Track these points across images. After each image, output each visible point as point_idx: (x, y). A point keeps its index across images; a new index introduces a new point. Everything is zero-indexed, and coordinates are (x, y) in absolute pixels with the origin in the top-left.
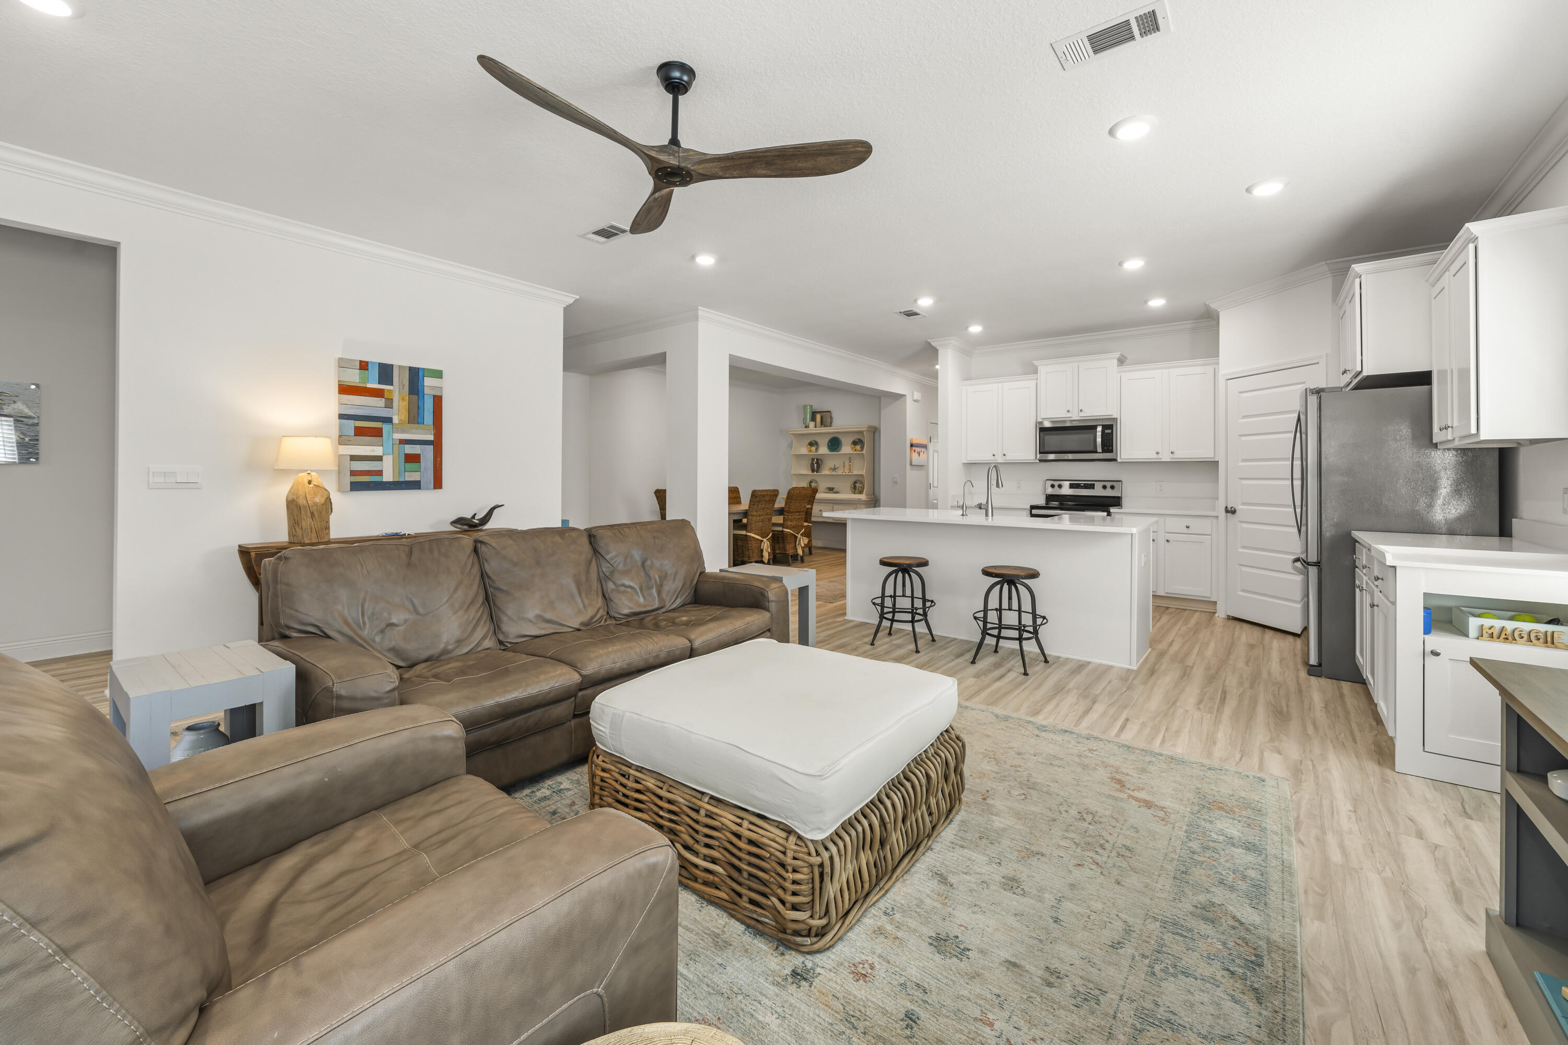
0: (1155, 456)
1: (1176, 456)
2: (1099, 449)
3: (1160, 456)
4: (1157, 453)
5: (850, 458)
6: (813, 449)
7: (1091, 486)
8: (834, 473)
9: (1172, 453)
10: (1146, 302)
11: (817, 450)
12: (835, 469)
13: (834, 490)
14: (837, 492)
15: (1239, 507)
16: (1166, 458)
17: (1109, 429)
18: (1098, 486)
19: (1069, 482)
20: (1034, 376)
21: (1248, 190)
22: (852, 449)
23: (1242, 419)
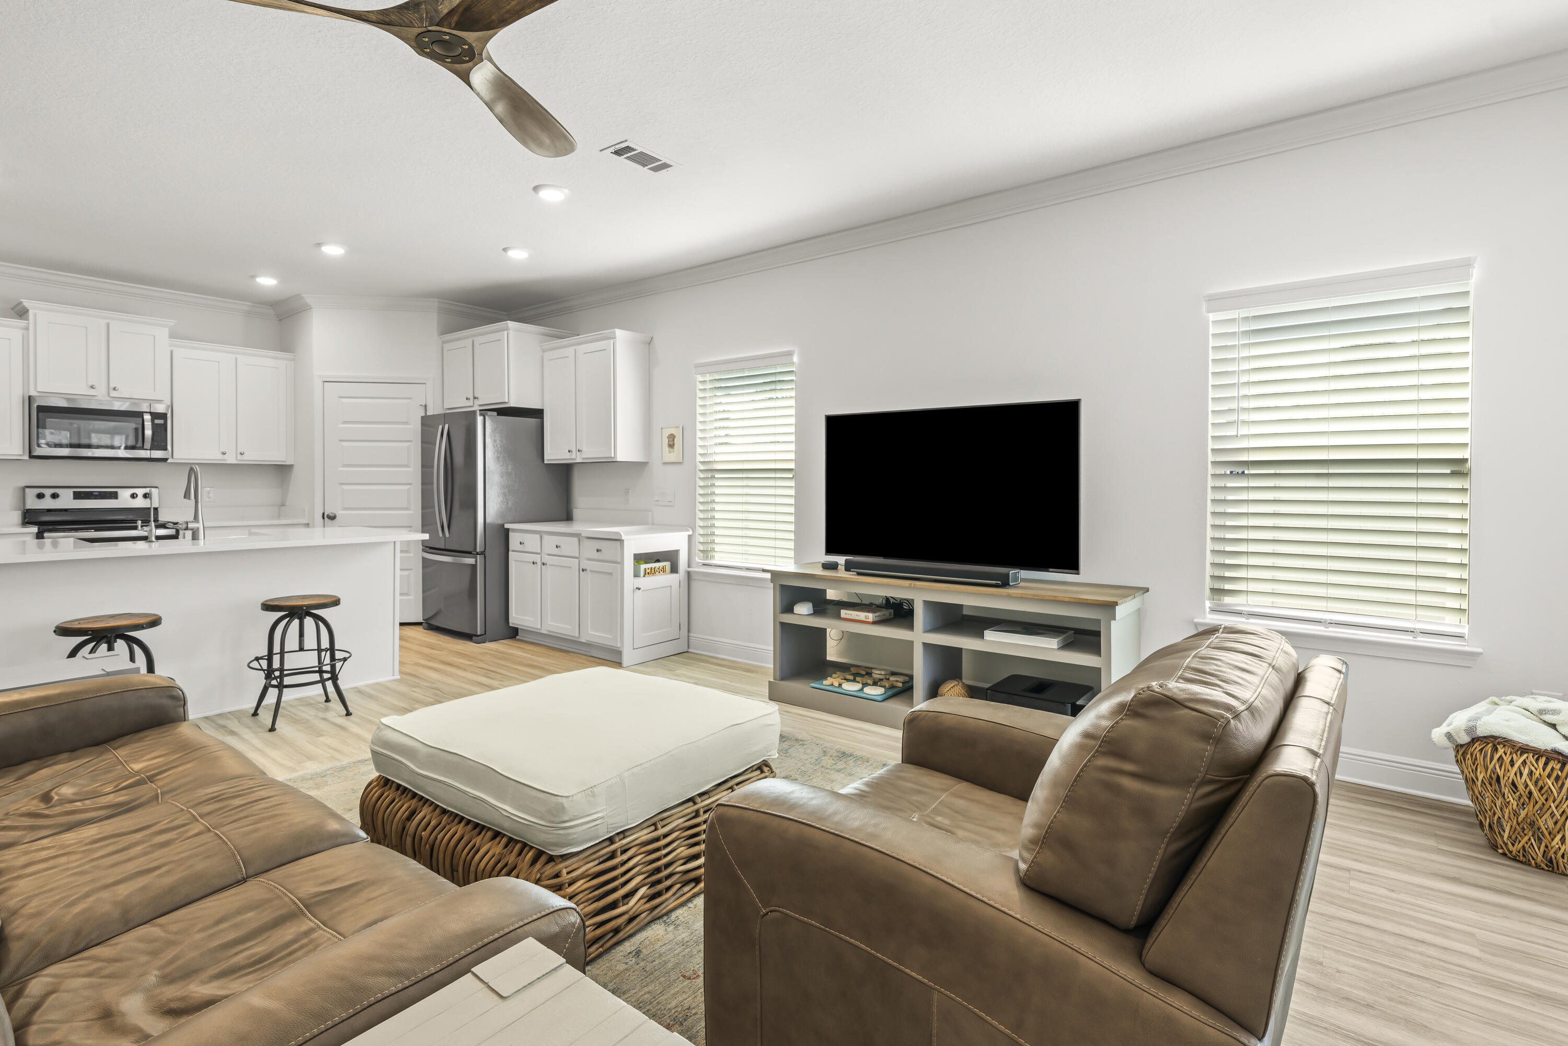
0: (220, 456)
1: (245, 457)
2: (148, 444)
3: (225, 457)
4: (224, 454)
7: (114, 496)
9: (241, 454)
10: (253, 277)
15: (339, 513)
16: (231, 459)
17: (161, 422)
18: (125, 494)
19: (72, 490)
20: (21, 323)
21: (505, 250)
23: (342, 424)
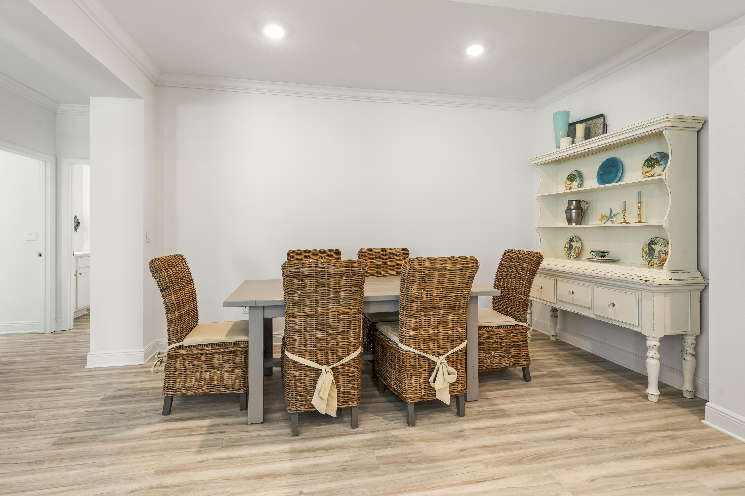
5: (640, 194)
6: (575, 184)
8: (609, 224)
11: (580, 185)
12: (611, 216)
13: (608, 257)
14: (614, 261)
22: (644, 174)
